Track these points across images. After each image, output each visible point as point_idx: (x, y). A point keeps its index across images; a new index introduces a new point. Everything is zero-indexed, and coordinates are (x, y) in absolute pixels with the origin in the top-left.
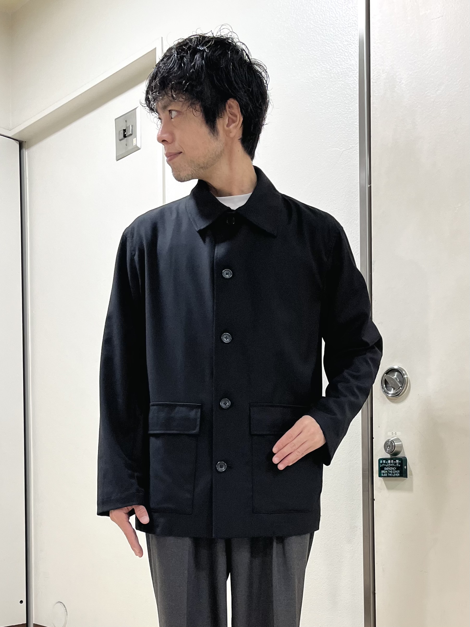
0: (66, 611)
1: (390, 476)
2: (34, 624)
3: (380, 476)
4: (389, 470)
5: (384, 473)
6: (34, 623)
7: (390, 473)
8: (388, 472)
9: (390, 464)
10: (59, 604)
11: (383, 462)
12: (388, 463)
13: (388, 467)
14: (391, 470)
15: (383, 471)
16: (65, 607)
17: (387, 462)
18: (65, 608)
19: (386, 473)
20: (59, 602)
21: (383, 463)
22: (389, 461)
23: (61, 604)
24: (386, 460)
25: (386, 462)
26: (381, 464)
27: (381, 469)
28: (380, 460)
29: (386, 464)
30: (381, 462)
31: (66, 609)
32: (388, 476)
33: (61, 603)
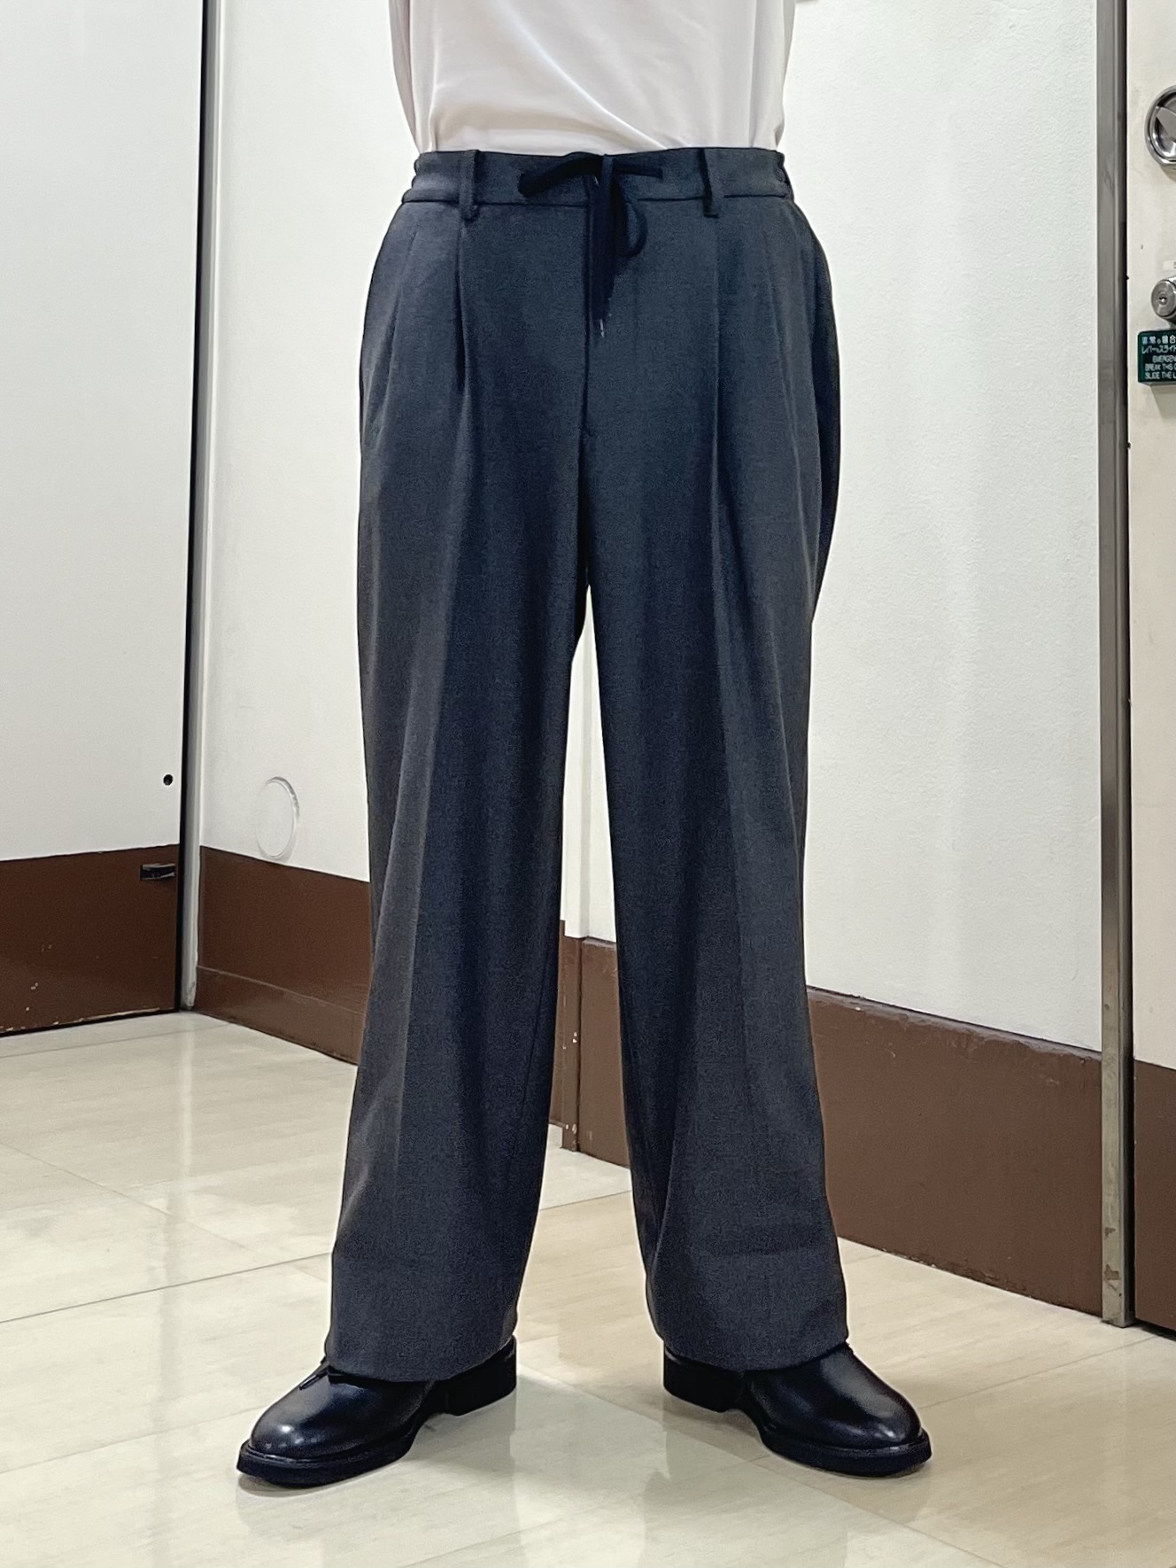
0: (297, 804)
1: (1166, 379)
2: (201, 847)
3: (1142, 379)
4: (1165, 362)
5: (1151, 372)
6: (201, 844)
7: (1167, 371)
8: (1161, 367)
9: (1166, 347)
10: (277, 785)
11: (1149, 340)
12: (1162, 344)
13: (1162, 354)
14: (1169, 363)
15: (1149, 367)
16: (293, 792)
17: (1159, 341)
18: (292, 796)
19: (1156, 371)
20: (276, 778)
21: (1149, 344)
22: (1165, 339)
23: (283, 783)
24: (1158, 334)
25: (1156, 340)
26: (1146, 347)
27: (1144, 359)
28: (1140, 336)
29: (1156, 345)
30: (1145, 341)
31: (295, 798)
32: (1163, 380)
33: (283, 780)
